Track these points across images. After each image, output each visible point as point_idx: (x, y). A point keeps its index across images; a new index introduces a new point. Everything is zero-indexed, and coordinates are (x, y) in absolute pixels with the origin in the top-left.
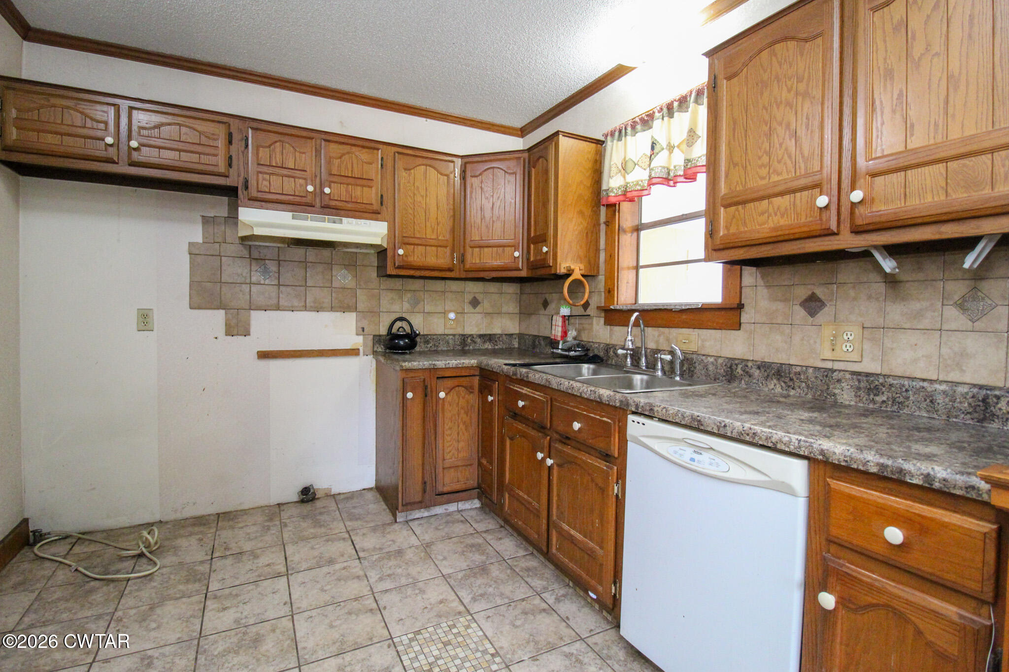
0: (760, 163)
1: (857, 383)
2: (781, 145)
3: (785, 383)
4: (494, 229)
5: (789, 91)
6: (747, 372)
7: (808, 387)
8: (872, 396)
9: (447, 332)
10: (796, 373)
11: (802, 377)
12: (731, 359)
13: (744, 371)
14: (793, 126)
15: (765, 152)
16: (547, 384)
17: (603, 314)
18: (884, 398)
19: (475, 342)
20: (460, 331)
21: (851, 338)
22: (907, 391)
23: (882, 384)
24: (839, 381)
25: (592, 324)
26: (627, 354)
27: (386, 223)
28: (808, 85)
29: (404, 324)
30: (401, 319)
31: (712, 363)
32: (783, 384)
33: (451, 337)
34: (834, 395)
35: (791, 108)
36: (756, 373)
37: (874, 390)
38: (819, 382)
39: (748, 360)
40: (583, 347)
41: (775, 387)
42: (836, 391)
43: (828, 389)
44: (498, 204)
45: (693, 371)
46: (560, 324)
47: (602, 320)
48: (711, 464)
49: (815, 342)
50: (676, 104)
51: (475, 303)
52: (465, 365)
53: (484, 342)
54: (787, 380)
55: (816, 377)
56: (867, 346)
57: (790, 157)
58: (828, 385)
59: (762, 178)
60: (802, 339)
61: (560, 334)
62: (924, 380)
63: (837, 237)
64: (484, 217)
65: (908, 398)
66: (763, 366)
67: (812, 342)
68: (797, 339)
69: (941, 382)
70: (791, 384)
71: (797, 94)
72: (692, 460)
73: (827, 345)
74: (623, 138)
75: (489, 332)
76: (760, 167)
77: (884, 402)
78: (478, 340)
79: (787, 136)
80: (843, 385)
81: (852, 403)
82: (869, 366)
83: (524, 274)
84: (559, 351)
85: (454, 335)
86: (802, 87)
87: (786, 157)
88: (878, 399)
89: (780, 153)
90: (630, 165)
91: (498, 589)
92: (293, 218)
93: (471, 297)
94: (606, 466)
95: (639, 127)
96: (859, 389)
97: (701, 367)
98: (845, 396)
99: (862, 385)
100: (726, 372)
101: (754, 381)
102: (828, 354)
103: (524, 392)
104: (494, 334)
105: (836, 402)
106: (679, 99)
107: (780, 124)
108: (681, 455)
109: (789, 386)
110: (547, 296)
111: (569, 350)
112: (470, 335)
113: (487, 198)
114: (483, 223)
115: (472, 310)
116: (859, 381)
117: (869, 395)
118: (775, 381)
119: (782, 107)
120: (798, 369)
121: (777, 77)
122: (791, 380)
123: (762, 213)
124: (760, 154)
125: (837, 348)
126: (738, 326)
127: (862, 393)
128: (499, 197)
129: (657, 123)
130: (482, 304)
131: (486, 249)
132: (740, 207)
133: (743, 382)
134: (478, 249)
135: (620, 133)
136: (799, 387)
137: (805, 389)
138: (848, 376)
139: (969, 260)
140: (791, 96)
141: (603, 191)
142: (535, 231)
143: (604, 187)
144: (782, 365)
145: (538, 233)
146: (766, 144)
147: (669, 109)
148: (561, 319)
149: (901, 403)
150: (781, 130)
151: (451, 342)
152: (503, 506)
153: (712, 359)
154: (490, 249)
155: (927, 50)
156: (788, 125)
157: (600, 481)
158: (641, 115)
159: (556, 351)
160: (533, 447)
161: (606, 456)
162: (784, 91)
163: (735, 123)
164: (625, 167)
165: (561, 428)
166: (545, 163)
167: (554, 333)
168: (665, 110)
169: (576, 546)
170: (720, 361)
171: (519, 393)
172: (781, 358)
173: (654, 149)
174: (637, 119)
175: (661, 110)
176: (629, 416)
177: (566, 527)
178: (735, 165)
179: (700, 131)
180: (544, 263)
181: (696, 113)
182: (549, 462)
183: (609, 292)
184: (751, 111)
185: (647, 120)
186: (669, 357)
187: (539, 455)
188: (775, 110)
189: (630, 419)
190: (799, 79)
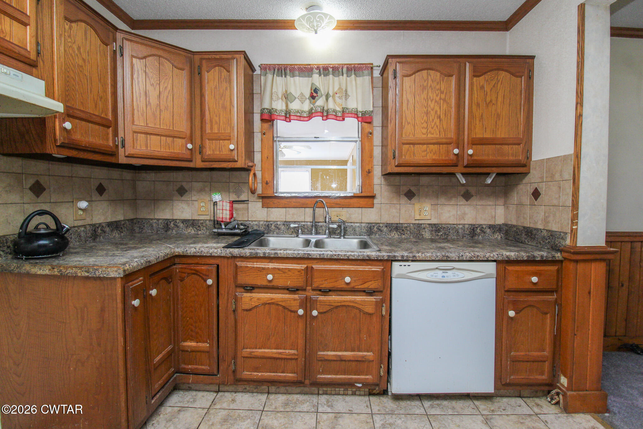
0: (422, 126)
1: (431, 229)
2: (433, 120)
4: (162, 117)
5: (437, 96)
6: (380, 229)
7: (411, 233)
9: (77, 223)
10: (405, 227)
11: (408, 228)
12: (369, 223)
13: (378, 229)
14: (438, 113)
15: (425, 121)
16: (306, 256)
17: (261, 200)
18: (442, 233)
19: (105, 232)
20: (88, 221)
21: (427, 209)
22: (449, 229)
23: (441, 228)
24: (424, 228)
25: (247, 207)
26: (298, 227)
28: (446, 96)
29: (48, 220)
30: (42, 213)
31: (359, 227)
32: (399, 233)
33: (83, 229)
34: (422, 235)
35: (438, 104)
36: (385, 229)
37: (438, 231)
38: (416, 230)
39: (379, 223)
40: (245, 225)
41: (395, 235)
42: (423, 233)
44: (166, 93)
46: (228, 208)
47: (260, 204)
48: (454, 276)
49: (412, 212)
50: (331, 70)
51: (101, 190)
54: (401, 231)
55: (415, 228)
56: (433, 212)
57: (437, 127)
58: (420, 231)
59: (423, 134)
60: (406, 211)
61: (228, 217)
62: (455, 224)
63: (457, 168)
64: (149, 102)
65: (450, 232)
66: (388, 225)
67: (410, 212)
68: (403, 211)
69: (460, 224)
70: (403, 232)
71: (440, 99)
72: (443, 277)
73: (417, 212)
74: (284, 76)
75: (114, 220)
76: (423, 128)
77: (441, 235)
79: (436, 117)
80: (426, 230)
81: (429, 237)
82: (434, 221)
84: (224, 231)
85: (84, 226)
87: (435, 126)
88: (439, 234)
89: (433, 124)
90: (291, 97)
93: (97, 184)
95: (297, 73)
96: (432, 231)
97: (351, 229)
98: (427, 235)
99: (434, 229)
100: (367, 231)
101: (384, 233)
102: (418, 217)
103: (270, 267)
104: (119, 221)
105: (423, 237)
106: (333, 68)
107: (433, 110)
108: (436, 276)
109: (402, 234)
110: (184, 184)
111: (234, 228)
112: (100, 224)
113: (152, 85)
114: (149, 108)
115: (99, 198)
116: (432, 227)
117: (436, 233)
118: (395, 232)
119: (433, 102)
120: (406, 225)
121: (431, 86)
122: (403, 230)
123: (424, 151)
124: (423, 122)
125: (422, 214)
126: (372, 206)
127: (433, 233)
128: (166, 88)
129: (316, 76)
130: (107, 191)
131: (153, 137)
132: (412, 146)
133: (377, 235)
134: (143, 136)
135: (282, 70)
136: (407, 233)
137: (409, 234)
138: (428, 226)
139: (489, 181)
140: (438, 99)
141: (264, 109)
142: (212, 128)
143: (266, 105)
144: (397, 224)
145: (216, 131)
146: (425, 118)
147: (325, 70)
148: (228, 205)
149: (448, 234)
150: (433, 113)
151: (83, 234)
152: (234, 372)
153: (358, 225)
154: (159, 137)
155: (491, 101)
156: (436, 112)
157: (370, 309)
158: (300, 65)
159: (220, 231)
160: (284, 307)
161: (371, 293)
162: (435, 95)
163: (408, 101)
164: (287, 97)
165: (326, 285)
166: (224, 72)
167: (221, 216)
168: (322, 70)
169: (345, 361)
170: (363, 225)
171: (264, 269)
172: (396, 221)
173: (317, 93)
174: (295, 67)
175: (318, 68)
176: (393, 263)
177: (332, 353)
178: (409, 123)
179: (349, 93)
180: (229, 158)
181: (346, 81)
182: (315, 313)
183: (267, 183)
184: (417, 97)
185: (305, 70)
186: (335, 226)
187: (301, 312)
188: (430, 103)
189: (396, 265)
190: (441, 92)
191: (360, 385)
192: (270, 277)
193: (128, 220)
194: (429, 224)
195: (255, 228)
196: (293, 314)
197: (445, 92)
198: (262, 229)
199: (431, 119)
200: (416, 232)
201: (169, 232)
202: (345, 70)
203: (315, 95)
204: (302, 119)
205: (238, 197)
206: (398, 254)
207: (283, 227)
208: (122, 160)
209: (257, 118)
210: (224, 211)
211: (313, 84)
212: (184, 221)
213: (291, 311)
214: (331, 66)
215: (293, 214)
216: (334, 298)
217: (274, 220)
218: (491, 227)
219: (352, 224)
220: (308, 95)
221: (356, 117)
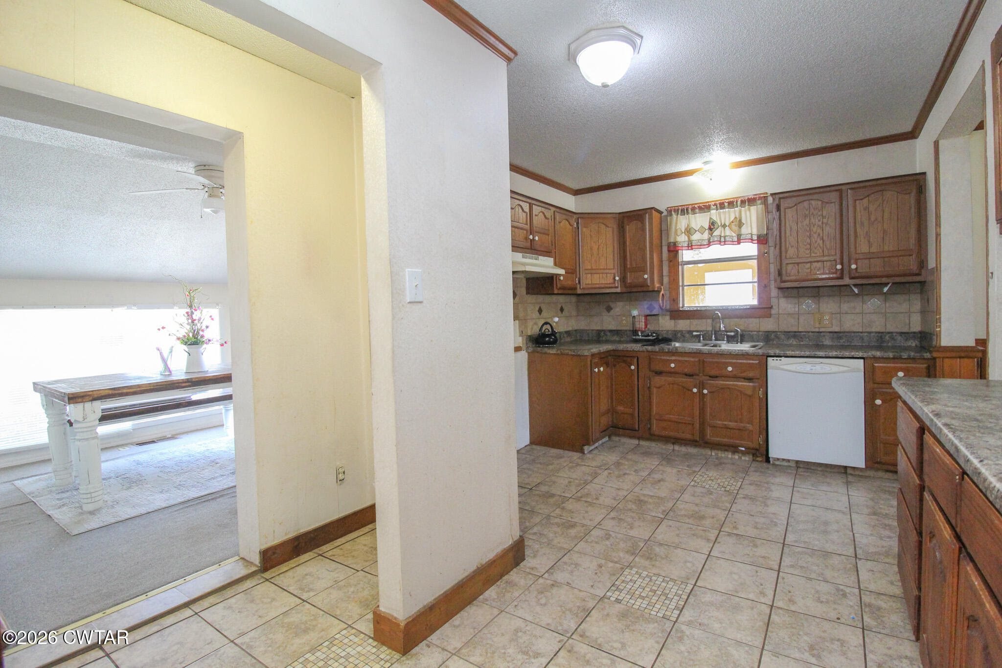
0: (806, 247)
2: (816, 242)
4: (600, 262)
5: (819, 221)
6: (777, 337)
10: (803, 335)
11: (806, 336)
12: (766, 332)
13: (775, 336)
14: (821, 235)
15: (808, 243)
16: (698, 352)
17: (668, 313)
18: (844, 341)
21: (827, 318)
22: (852, 336)
23: (843, 335)
24: (824, 336)
25: (659, 320)
26: (700, 334)
27: (553, 259)
28: (828, 220)
29: (548, 327)
30: (546, 323)
31: (756, 335)
32: (797, 340)
34: (822, 342)
35: (820, 228)
36: (782, 336)
37: (840, 338)
38: (815, 337)
39: (776, 332)
40: (657, 333)
41: (793, 342)
42: (823, 340)
43: (819, 340)
44: (602, 246)
45: (743, 340)
46: (643, 321)
47: (668, 318)
48: (822, 369)
49: (811, 320)
50: (726, 204)
54: (799, 338)
55: (814, 335)
56: (834, 321)
57: (820, 247)
58: (819, 338)
59: (807, 254)
60: (804, 319)
61: (643, 327)
62: (858, 332)
63: (842, 280)
65: (853, 339)
66: (786, 333)
67: (809, 321)
68: (801, 320)
69: (865, 332)
71: (823, 223)
72: (812, 369)
73: (817, 322)
74: (686, 214)
75: (568, 330)
76: (806, 249)
79: (819, 239)
80: (826, 336)
81: (830, 344)
82: (836, 329)
83: (619, 290)
84: (641, 337)
86: (825, 221)
87: (818, 246)
88: (841, 341)
89: (816, 245)
90: (692, 231)
92: (523, 257)
93: (560, 306)
94: (752, 384)
95: (697, 210)
96: (833, 338)
97: (747, 336)
98: (827, 342)
99: (834, 336)
100: (764, 338)
101: (781, 340)
102: (817, 325)
103: (673, 358)
105: (823, 344)
107: (815, 233)
108: (805, 369)
109: (800, 340)
111: (648, 336)
112: (562, 332)
113: (594, 242)
114: (592, 257)
115: (562, 315)
116: (832, 335)
117: (838, 340)
118: (793, 339)
119: (816, 226)
120: (804, 333)
121: (813, 214)
122: (801, 338)
123: (808, 268)
124: (806, 244)
125: (822, 323)
126: (769, 316)
128: (602, 242)
129: (713, 212)
130: (564, 311)
131: (595, 275)
132: (796, 265)
133: (775, 341)
134: (590, 275)
135: (684, 210)
136: (805, 340)
137: (808, 341)
138: (828, 333)
139: (886, 289)
140: (820, 223)
141: (670, 243)
142: (631, 264)
143: (672, 240)
144: (795, 332)
145: (634, 266)
146: (808, 240)
147: (721, 205)
148: (643, 318)
149: (851, 341)
150: (816, 236)
152: (650, 429)
153: (755, 333)
154: (598, 275)
155: (876, 219)
156: (819, 235)
157: (749, 392)
158: (699, 203)
159: (637, 337)
160: (684, 387)
161: (750, 380)
162: (817, 220)
163: (791, 228)
164: (689, 231)
165: (713, 372)
166: (639, 224)
167: (638, 326)
168: (718, 206)
169: (729, 428)
170: (760, 333)
171: (668, 360)
172: (794, 329)
173: (714, 226)
174: (696, 206)
175: (715, 205)
176: (768, 358)
177: (719, 422)
178: (792, 247)
179: (743, 221)
180: (644, 284)
181: (740, 211)
182: (705, 391)
183: (674, 300)
184: (800, 224)
185: (705, 208)
186: (732, 334)
187: (695, 390)
188: (812, 227)
189: (770, 359)
190: (823, 217)
191: (743, 449)
192: (673, 365)
194: (830, 332)
195: (665, 336)
196: (690, 392)
197: (827, 217)
198: (670, 336)
199: (814, 241)
200: (816, 340)
201: (601, 339)
202: (739, 203)
203: (712, 227)
204: (702, 247)
205: (651, 311)
206: (772, 352)
207: (687, 335)
208: (579, 291)
209: (665, 249)
210: (641, 323)
211: (710, 218)
212: (611, 331)
213: (688, 390)
214: (727, 201)
215: (696, 325)
216: (720, 382)
217: (681, 329)
218: (902, 334)
219: (750, 332)
220: (707, 227)
221: (752, 240)
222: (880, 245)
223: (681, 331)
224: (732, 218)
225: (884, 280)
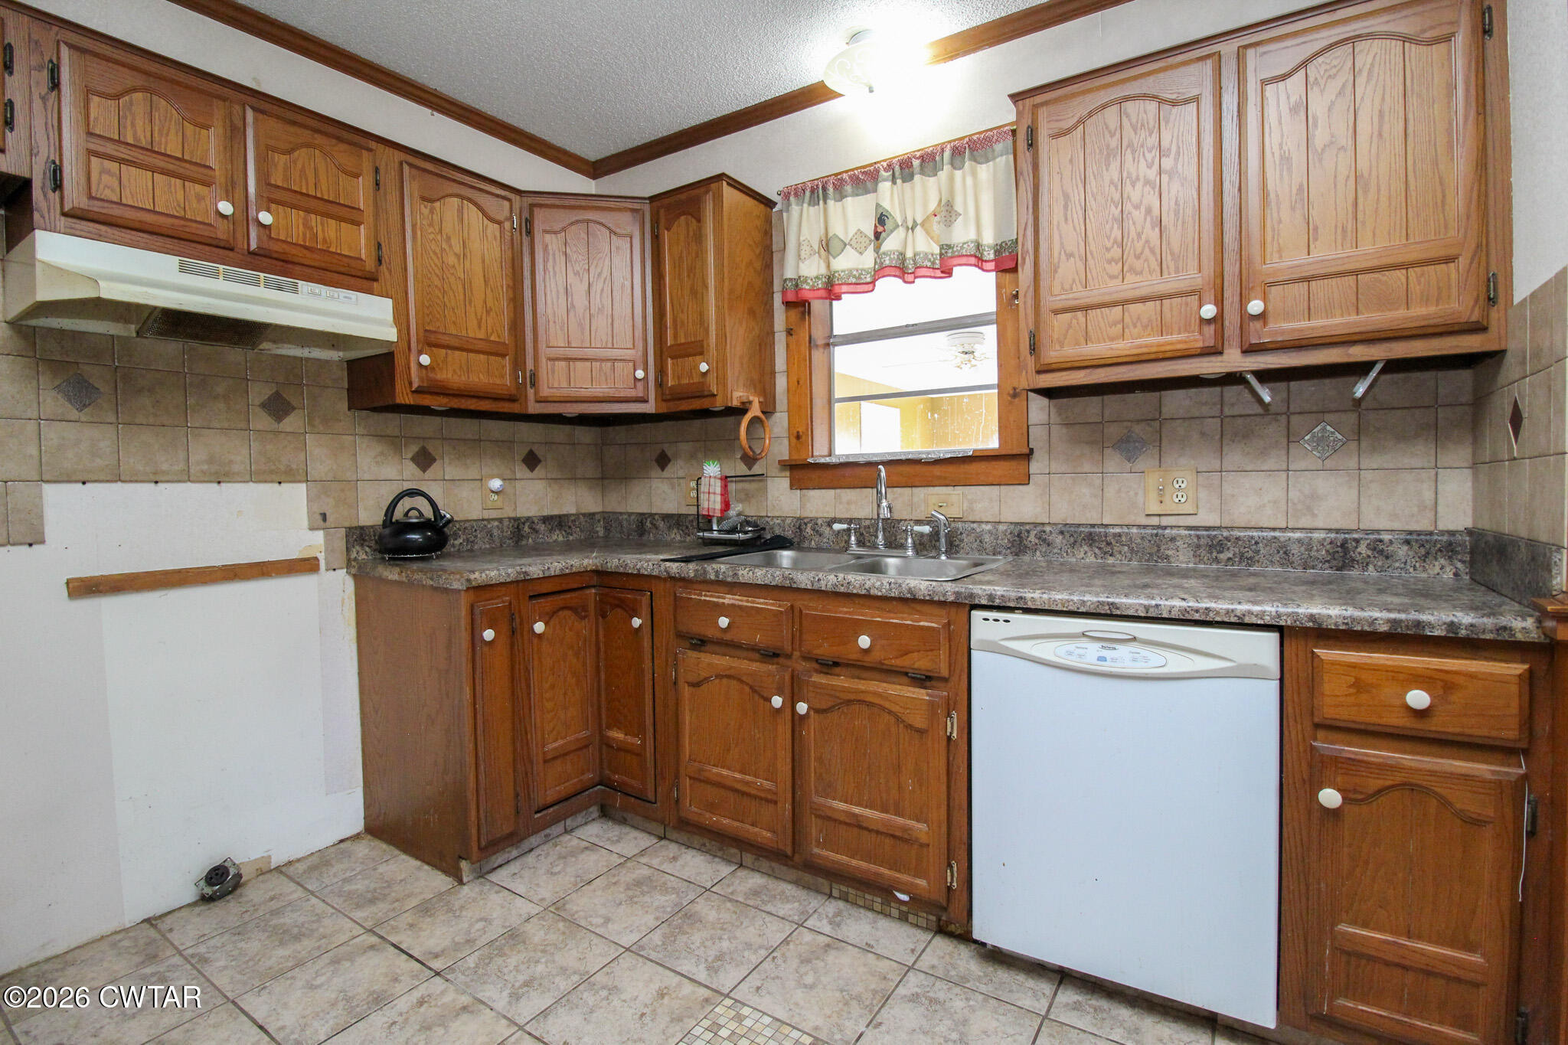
0: (1109, 256)
1: (1195, 540)
2: (1139, 235)
3: (1100, 548)
4: (593, 328)
5: (1150, 166)
6: (1044, 540)
7: (1132, 550)
8: (1215, 554)
9: (487, 515)
10: (1115, 535)
11: (1124, 539)
12: (1017, 524)
13: (1040, 538)
14: (1155, 210)
15: (1115, 242)
16: (787, 583)
17: (788, 474)
18: (1231, 555)
19: (537, 531)
20: (509, 512)
21: (1183, 486)
22: (1257, 543)
23: (1228, 538)
24: (1173, 539)
25: (767, 488)
26: (849, 530)
27: (389, 302)
28: (1176, 160)
30: (414, 493)
31: (990, 532)
32: (1097, 551)
33: (496, 523)
34: (1167, 557)
35: (1153, 188)
36: (1058, 540)
37: (1217, 546)
38: (1146, 544)
39: (1043, 524)
40: (755, 525)
41: (1086, 556)
42: (1170, 553)
43: (1158, 551)
44: (600, 285)
45: (958, 546)
46: (718, 490)
47: (785, 483)
48: (1135, 660)
49: (1136, 494)
50: (916, 163)
51: (532, 461)
52: (574, 570)
53: (551, 530)
54: (1103, 545)
55: (1143, 538)
56: (1203, 494)
57: (1152, 251)
58: (1158, 546)
59: (1112, 277)
60: (1119, 491)
61: (718, 506)
62: (1274, 529)
63: (1219, 358)
64: (573, 306)
65: (1257, 552)
66: (1067, 530)
67: (1132, 493)
68: (1110, 492)
69: (1294, 530)
70: (1108, 549)
71: (1161, 171)
72: (1102, 659)
73: (1153, 496)
74: (821, 202)
75: (556, 512)
76: (1109, 262)
77: (1229, 559)
78: (542, 527)
79: (1148, 224)
80: (1178, 543)
81: (1191, 565)
82: (1207, 517)
83: (649, 408)
84: (715, 535)
85: (500, 520)
86: (1167, 163)
87: (1147, 250)
88: (1223, 556)
89: (1139, 246)
90: (835, 245)
91: (735, 938)
92: (183, 269)
93: (525, 452)
94: (928, 695)
95: (848, 188)
96: (1198, 547)
97: (971, 538)
98: (1181, 558)
99: (1203, 541)
100: (1012, 542)
101: (1055, 551)
102: (1154, 508)
103: (726, 601)
104: (566, 516)
105: (1169, 564)
106: (922, 157)
107: (1137, 207)
108: (1080, 656)
109: (1105, 553)
110: (666, 447)
111: (733, 531)
112: (528, 519)
113: (577, 274)
114: (571, 314)
115: (528, 474)
116: (1199, 537)
117: (1211, 553)
118: (1086, 548)
119: (1139, 185)
120: (1118, 530)
121: (1130, 145)
122: (1109, 544)
123: (1115, 324)
124: (1109, 245)
125: (1167, 499)
126: (1026, 480)
127: (1203, 552)
128: (600, 275)
129: (885, 186)
130: (543, 463)
131: (579, 364)
132: (1079, 314)
133: (1038, 553)
134: (563, 364)
135: (818, 191)
136: (1120, 552)
137: (1129, 555)
138: (1183, 532)
139: (1360, 390)
140: (1152, 174)
141: (785, 280)
142: (675, 336)
143: (789, 274)
144: (1093, 526)
145: (683, 341)
146: (1117, 233)
147: (904, 169)
148: (719, 483)
149: (1251, 558)
150: (1138, 215)
151: (496, 532)
152: (677, 803)
153: (989, 527)
154: (588, 364)
155: (1332, 141)
156: (1149, 211)
157: (919, 721)
158: (852, 170)
159: (707, 534)
161: (924, 680)
162: (1143, 164)
163: (1066, 196)
164: (828, 246)
165: (826, 649)
166: (694, 225)
167: (707, 505)
168: (897, 168)
169: (867, 829)
170: (1002, 527)
172: (1092, 517)
173: (885, 224)
174: (845, 176)
175: (890, 167)
176: (973, 612)
177: (842, 806)
178: (1070, 255)
179: (958, 207)
180: (700, 392)
181: (951, 179)
182: (802, 708)
183: (798, 437)
184: (1092, 184)
185: (864, 179)
186: (926, 529)
187: (777, 701)
188: (1128, 188)
189: (977, 615)
190: (1162, 153)
191: (904, 897)
192: (724, 622)
193: (584, 515)
194: (1190, 528)
195: (778, 531)
196: (762, 704)
197: (1174, 149)
198: (789, 533)
199: (1133, 234)
200: (1148, 551)
201: (645, 538)
202: (947, 155)
203: (881, 229)
204: (859, 288)
205: (750, 469)
206: (981, 590)
207: (827, 531)
208: (533, 408)
209: (778, 300)
210: (712, 496)
211: (878, 206)
212: (666, 517)
213: (762, 699)
214: (918, 154)
215: (849, 503)
216: (841, 681)
217: (813, 515)
218: (1410, 538)
219: (975, 525)
220: (869, 230)
221: (979, 262)
222: (1344, 230)
223: (813, 521)
224: (932, 206)
225: (1358, 353)
